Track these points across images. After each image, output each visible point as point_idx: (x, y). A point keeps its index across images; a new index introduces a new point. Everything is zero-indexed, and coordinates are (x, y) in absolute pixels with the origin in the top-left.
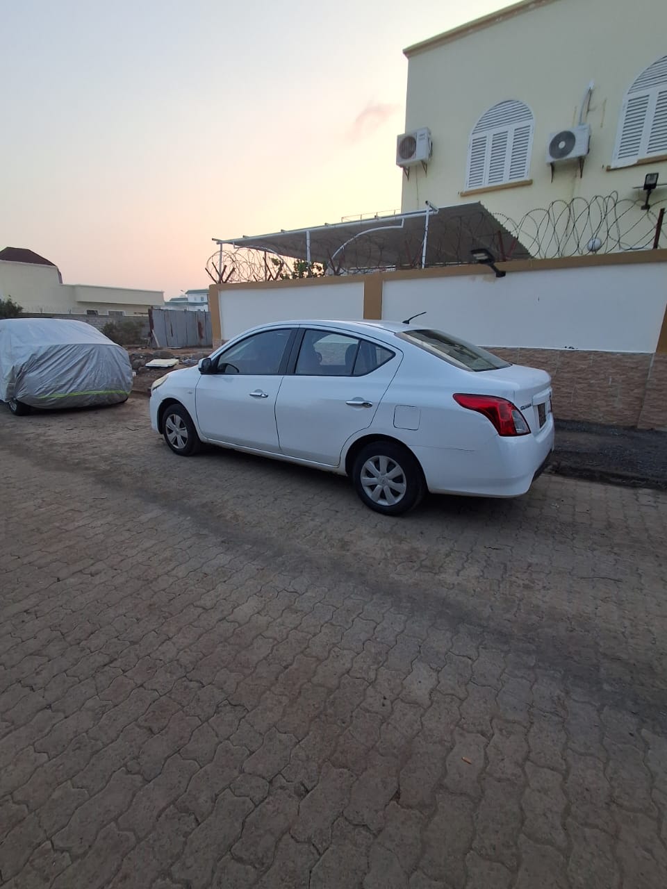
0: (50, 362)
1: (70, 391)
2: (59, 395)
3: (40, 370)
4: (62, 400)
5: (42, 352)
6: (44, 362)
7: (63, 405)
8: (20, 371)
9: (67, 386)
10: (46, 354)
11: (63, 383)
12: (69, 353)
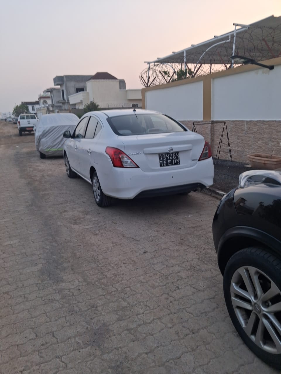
0: (50, 134)
1: (58, 147)
2: (53, 149)
3: (46, 137)
4: (55, 152)
5: (48, 129)
6: (48, 134)
7: (56, 154)
8: (39, 138)
9: (57, 145)
10: (49, 130)
11: (55, 144)
12: (58, 130)
